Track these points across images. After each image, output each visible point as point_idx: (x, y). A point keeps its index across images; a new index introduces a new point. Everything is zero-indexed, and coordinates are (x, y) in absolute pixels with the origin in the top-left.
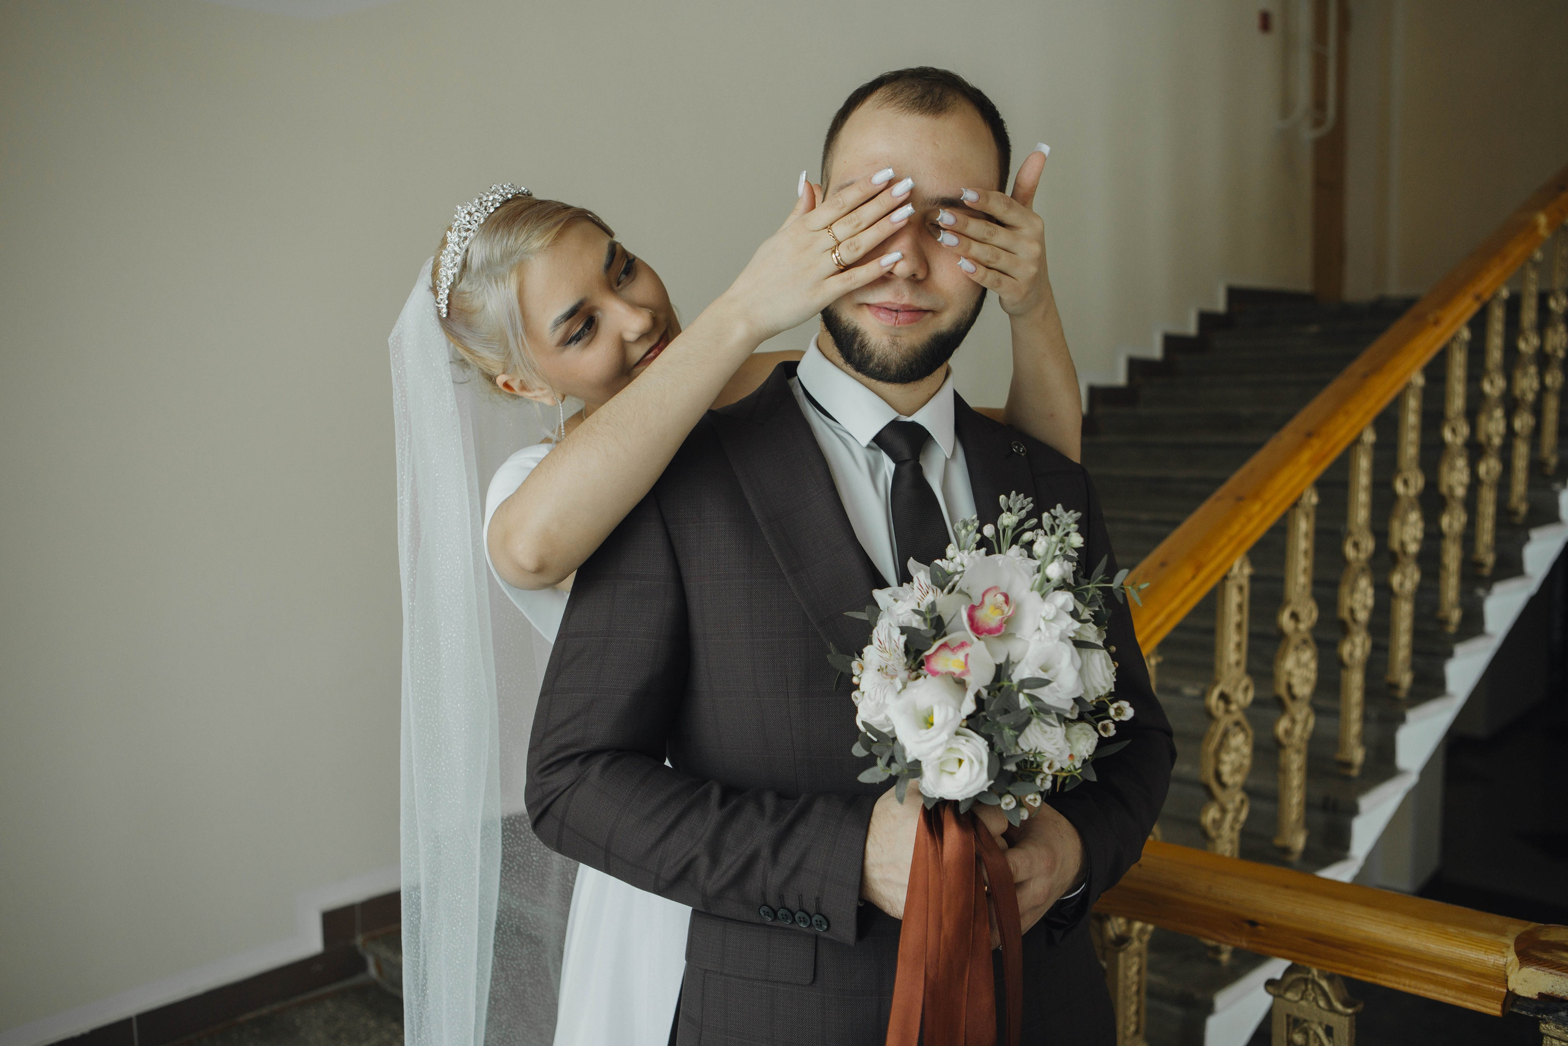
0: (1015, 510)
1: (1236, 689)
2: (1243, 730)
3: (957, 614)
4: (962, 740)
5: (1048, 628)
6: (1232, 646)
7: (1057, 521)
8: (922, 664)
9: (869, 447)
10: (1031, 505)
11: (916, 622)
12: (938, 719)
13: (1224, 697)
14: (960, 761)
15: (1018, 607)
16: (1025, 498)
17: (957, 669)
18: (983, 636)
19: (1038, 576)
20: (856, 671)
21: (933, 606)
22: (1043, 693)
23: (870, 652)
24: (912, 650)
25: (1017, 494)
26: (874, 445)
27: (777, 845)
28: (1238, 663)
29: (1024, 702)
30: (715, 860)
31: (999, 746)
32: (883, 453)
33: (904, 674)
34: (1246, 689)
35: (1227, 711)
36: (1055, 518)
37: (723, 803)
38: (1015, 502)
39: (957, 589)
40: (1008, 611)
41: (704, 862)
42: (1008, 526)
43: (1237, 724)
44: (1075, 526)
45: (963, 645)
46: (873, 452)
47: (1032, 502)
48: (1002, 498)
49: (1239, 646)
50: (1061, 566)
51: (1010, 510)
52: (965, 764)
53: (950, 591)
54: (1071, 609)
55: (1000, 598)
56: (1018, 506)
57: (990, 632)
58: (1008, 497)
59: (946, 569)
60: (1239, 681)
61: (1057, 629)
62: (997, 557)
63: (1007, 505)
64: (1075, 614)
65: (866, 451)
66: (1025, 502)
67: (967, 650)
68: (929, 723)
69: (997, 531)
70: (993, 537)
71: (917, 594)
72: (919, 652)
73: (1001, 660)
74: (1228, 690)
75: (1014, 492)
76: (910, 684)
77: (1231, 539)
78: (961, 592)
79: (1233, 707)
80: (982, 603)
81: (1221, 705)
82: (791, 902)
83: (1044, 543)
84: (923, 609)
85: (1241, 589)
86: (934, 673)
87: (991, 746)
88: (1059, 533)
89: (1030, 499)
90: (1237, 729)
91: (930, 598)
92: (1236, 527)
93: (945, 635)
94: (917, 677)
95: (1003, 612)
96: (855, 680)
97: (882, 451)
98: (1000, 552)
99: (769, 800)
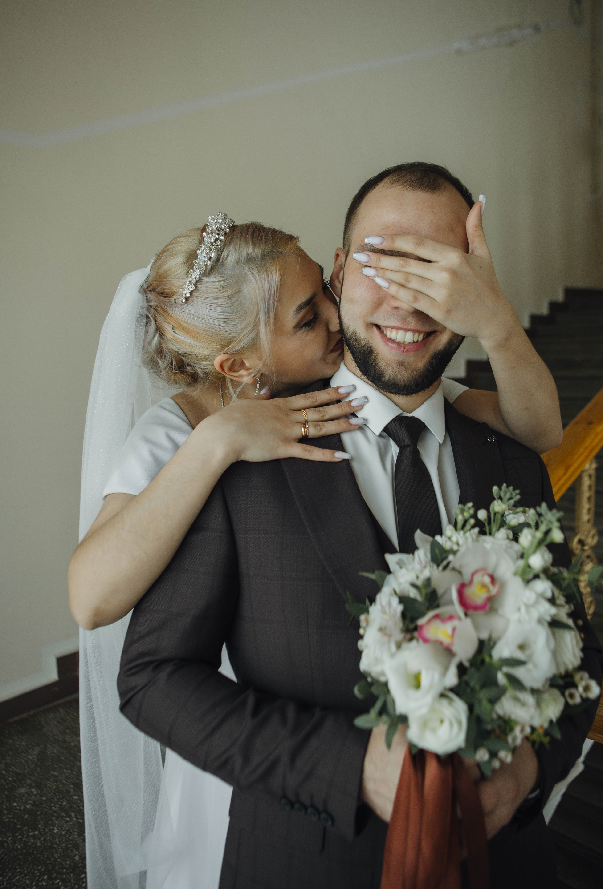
0: (505, 499)
1: (587, 536)
2: (592, 561)
3: (448, 590)
4: (445, 702)
5: (528, 611)
6: (585, 511)
7: (542, 519)
8: (416, 628)
9: (380, 436)
10: (518, 497)
11: (413, 593)
12: (425, 681)
13: (581, 542)
14: (442, 721)
15: (503, 586)
16: (514, 489)
17: (446, 640)
18: (471, 612)
19: (521, 563)
20: (363, 623)
21: (428, 581)
22: (519, 672)
23: (375, 610)
24: (409, 615)
25: (508, 486)
26: (385, 434)
27: (294, 755)
28: (589, 521)
29: (501, 679)
30: (246, 759)
31: (477, 710)
32: (392, 441)
33: (399, 636)
34: (593, 536)
35: (583, 550)
36: (540, 515)
37: (255, 713)
38: (506, 493)
39: (451, 566)
40: (494, 590)
41: (238, 760)
42: (498, 513)
43: (588, 557)
44: (556, 524)
45: (451, 618)
46: (383, 440)
47: (520, 494)
48: (495, 489)
49: (589, 510)
50: (543, 556)
51: (500, 498)
52: (446, 724)
53: (445, 568)
54: (549, 595)
55: (487, 580)
56: (508, 496)
57: (476, 608)
58: (500, 488)
59: (444, 546)
60: (589, 532)
61: (535, 614)
62: (487, 538)
63: (498, 494)
64: (552, 601)
65: (379, 438)
66: (514, 494)
67: (455, 623)
68: (418, 685)
69: (489, 517)
70: (485, 520)
71: (417, 566)
72: (414, 619)
73: (484, 636)
74: (583, 538)
75: (505, 485)
76: (405, 645)
77: (586, 448)
78: (454, 569)
79: (586, 548)
80: (471, 582)
81: (579, 547)
82: (305, 798)
83: (529, 537)
84: (419, 583)
85: (590, 476)
86: (426, 640)
87: (471, 708)
88: (543, 528)
89: (518, 491)
90: (588, 560)
91: (426, 573)
92: (588, 442)
93: (438, 606)
94: (411, 639)
95: (488, 590)
96: (361, 631)
97: (391, 440)
98: (490, 534)
99: (291, 712)
